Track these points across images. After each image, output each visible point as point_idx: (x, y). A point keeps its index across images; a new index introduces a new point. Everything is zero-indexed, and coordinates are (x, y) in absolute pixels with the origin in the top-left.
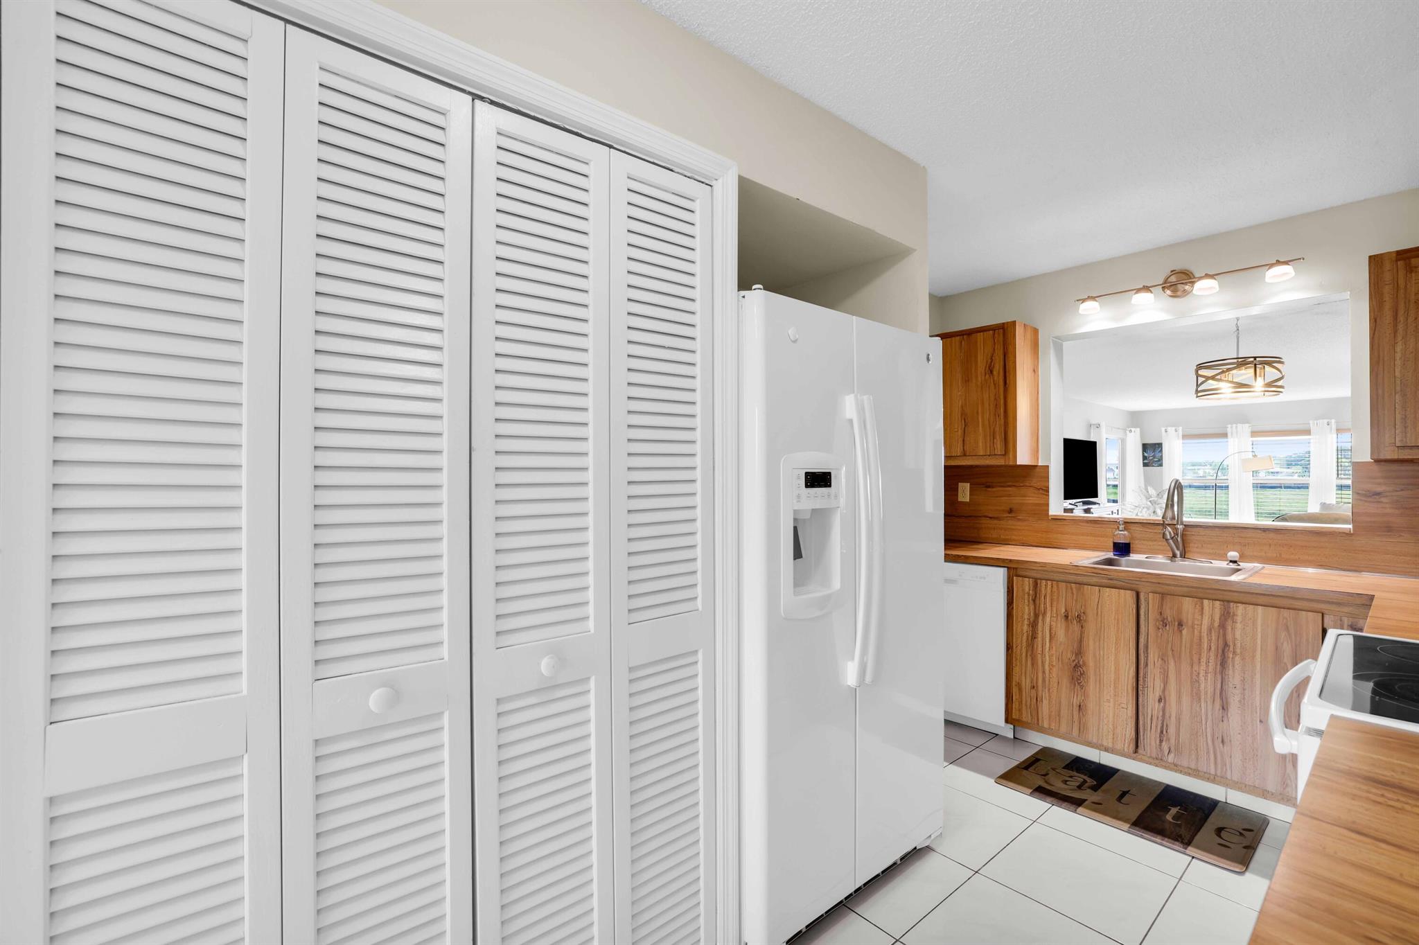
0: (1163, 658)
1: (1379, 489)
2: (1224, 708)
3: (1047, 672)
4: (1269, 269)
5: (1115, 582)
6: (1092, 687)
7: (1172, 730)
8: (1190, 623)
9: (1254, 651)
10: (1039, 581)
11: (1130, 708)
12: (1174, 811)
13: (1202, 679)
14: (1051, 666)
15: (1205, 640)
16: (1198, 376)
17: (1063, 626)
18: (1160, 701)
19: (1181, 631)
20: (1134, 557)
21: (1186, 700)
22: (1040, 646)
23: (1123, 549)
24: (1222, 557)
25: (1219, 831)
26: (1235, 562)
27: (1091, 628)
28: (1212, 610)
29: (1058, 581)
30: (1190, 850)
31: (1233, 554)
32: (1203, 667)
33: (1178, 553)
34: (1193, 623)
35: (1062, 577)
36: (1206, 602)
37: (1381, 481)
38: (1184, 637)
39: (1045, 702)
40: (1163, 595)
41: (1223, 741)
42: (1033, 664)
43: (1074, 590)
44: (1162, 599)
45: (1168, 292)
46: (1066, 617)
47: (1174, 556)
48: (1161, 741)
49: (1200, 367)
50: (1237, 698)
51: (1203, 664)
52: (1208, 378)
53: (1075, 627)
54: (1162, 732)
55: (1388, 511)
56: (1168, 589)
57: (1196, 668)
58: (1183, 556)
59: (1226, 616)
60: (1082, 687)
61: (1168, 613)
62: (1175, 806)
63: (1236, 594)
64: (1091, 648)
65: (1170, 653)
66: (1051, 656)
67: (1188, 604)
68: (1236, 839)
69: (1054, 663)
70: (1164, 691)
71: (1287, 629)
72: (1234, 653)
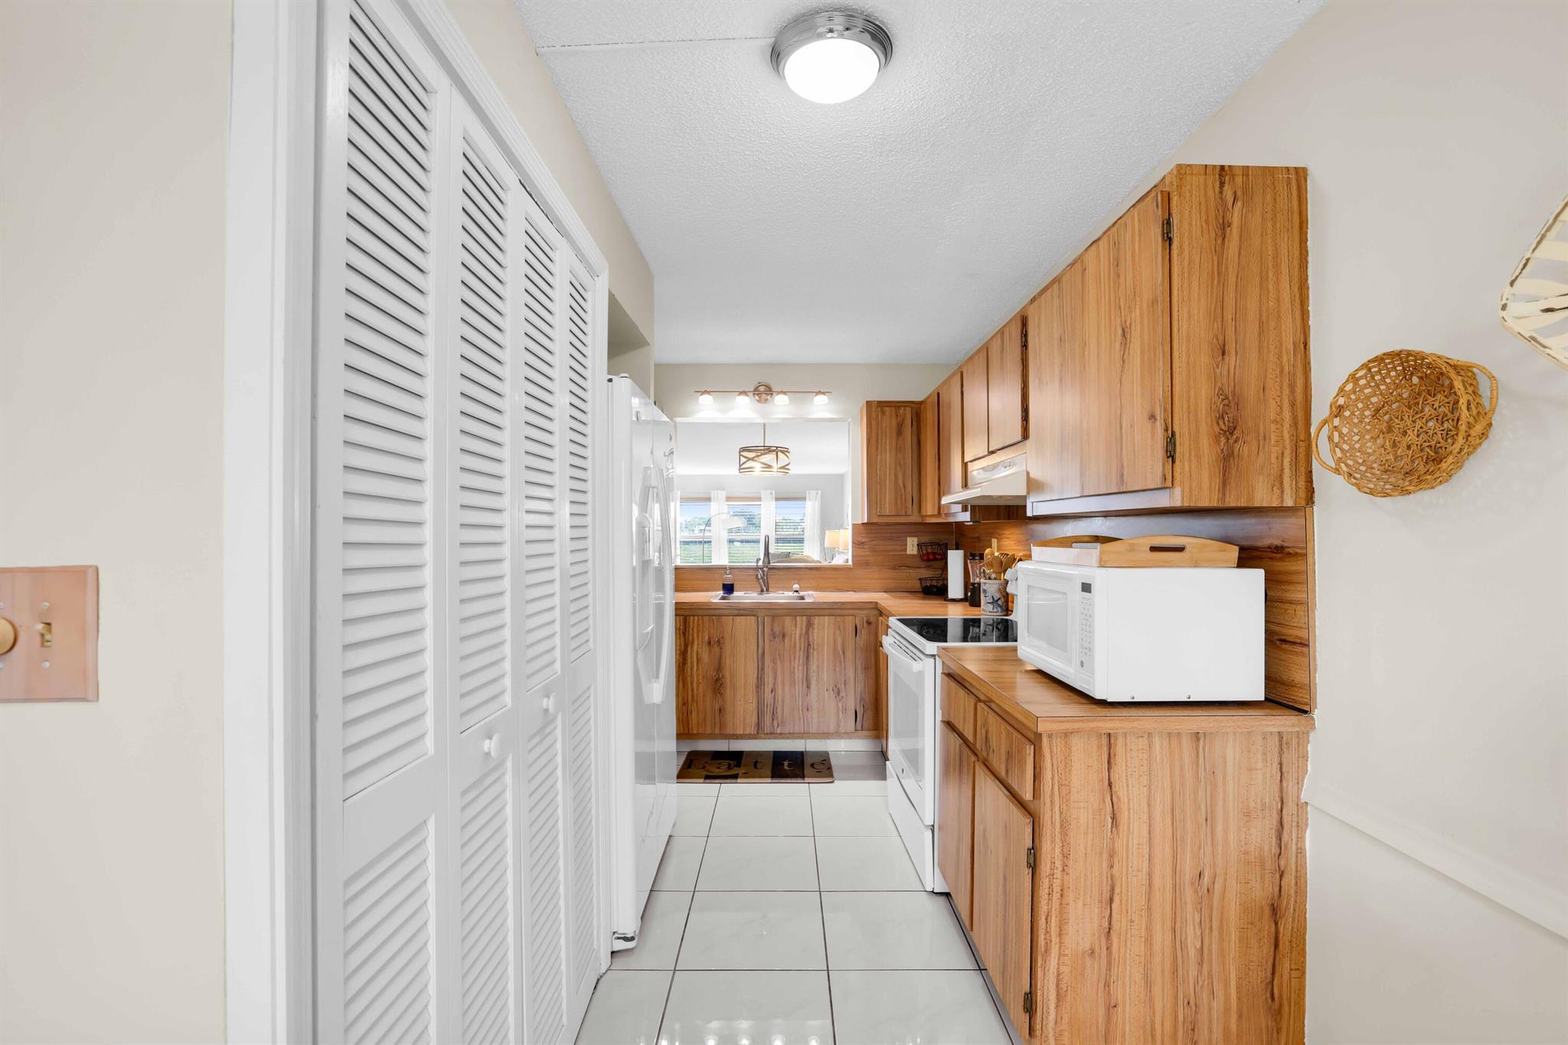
0: (774, 662)
1: (864, 540)
2: (808, 687)
3: (695, 690)
4: (816, 396)
5: (742, 612)
6: (728, 693)
7: (779, 711)
8: (789, 634)
9: (824, 645)
10: (688, 618)
11: (754, 702)
12: (786, 763)
13: (796, 670)
14: (698, 683)
15: (798, 645)
16: (740, 455)
17: (707, 650)
18: (772, 692)
19: (784, 641)
20: (736, 594)
21: (787, 688)
22: (689, 670)
23: (729, 589)
24: (790, 589)
25: (812, 765)
26: (797, 591)
27: (727, 647)
28: (802, 621)
29: (702, 616)
30: (807, 780)
31: (796, 586)
32: (797, 662)
33: (765, 589)
34: (791, 634)
35: (705, 612)
36: (798, 618)
37: (864, 535)
38: (786, 644)
39: (694, 715)
40: (773, 617)
41: (808, 709)
42: (684, 686)
43: (715, 622)
44: (773, 619)
45: (757, 398)
46: (709, 643)
47: (762, 591)
48: (773, 720)
49: (744, 449)
50: (815, 679)
51: (797, 660)
52: (749, 459)
53: (716, 649)
54: (773, 713)
55: (868, 553)
56: (775, 613)
57: (792, 663)
58: (767, 590)
59: (809, 625)
60: (721, 694)
61: (777, 629)
62: (785, 761)
63: (809, 610)
64: (728, 662)
65: (778, 657)
66: (698, 676)
67: (788, 620)
68: (821, 766)
69: (701, 681)
70: (774, 684)
71: (840, 628)
72: (814, 649)
